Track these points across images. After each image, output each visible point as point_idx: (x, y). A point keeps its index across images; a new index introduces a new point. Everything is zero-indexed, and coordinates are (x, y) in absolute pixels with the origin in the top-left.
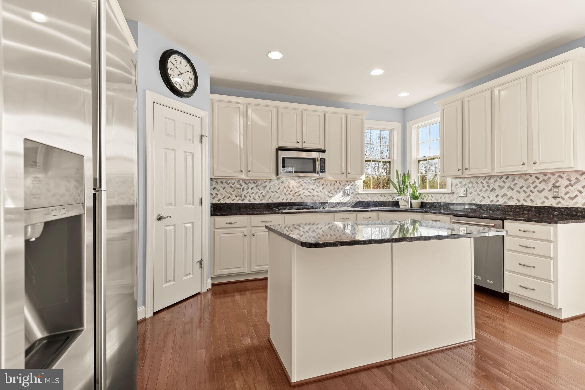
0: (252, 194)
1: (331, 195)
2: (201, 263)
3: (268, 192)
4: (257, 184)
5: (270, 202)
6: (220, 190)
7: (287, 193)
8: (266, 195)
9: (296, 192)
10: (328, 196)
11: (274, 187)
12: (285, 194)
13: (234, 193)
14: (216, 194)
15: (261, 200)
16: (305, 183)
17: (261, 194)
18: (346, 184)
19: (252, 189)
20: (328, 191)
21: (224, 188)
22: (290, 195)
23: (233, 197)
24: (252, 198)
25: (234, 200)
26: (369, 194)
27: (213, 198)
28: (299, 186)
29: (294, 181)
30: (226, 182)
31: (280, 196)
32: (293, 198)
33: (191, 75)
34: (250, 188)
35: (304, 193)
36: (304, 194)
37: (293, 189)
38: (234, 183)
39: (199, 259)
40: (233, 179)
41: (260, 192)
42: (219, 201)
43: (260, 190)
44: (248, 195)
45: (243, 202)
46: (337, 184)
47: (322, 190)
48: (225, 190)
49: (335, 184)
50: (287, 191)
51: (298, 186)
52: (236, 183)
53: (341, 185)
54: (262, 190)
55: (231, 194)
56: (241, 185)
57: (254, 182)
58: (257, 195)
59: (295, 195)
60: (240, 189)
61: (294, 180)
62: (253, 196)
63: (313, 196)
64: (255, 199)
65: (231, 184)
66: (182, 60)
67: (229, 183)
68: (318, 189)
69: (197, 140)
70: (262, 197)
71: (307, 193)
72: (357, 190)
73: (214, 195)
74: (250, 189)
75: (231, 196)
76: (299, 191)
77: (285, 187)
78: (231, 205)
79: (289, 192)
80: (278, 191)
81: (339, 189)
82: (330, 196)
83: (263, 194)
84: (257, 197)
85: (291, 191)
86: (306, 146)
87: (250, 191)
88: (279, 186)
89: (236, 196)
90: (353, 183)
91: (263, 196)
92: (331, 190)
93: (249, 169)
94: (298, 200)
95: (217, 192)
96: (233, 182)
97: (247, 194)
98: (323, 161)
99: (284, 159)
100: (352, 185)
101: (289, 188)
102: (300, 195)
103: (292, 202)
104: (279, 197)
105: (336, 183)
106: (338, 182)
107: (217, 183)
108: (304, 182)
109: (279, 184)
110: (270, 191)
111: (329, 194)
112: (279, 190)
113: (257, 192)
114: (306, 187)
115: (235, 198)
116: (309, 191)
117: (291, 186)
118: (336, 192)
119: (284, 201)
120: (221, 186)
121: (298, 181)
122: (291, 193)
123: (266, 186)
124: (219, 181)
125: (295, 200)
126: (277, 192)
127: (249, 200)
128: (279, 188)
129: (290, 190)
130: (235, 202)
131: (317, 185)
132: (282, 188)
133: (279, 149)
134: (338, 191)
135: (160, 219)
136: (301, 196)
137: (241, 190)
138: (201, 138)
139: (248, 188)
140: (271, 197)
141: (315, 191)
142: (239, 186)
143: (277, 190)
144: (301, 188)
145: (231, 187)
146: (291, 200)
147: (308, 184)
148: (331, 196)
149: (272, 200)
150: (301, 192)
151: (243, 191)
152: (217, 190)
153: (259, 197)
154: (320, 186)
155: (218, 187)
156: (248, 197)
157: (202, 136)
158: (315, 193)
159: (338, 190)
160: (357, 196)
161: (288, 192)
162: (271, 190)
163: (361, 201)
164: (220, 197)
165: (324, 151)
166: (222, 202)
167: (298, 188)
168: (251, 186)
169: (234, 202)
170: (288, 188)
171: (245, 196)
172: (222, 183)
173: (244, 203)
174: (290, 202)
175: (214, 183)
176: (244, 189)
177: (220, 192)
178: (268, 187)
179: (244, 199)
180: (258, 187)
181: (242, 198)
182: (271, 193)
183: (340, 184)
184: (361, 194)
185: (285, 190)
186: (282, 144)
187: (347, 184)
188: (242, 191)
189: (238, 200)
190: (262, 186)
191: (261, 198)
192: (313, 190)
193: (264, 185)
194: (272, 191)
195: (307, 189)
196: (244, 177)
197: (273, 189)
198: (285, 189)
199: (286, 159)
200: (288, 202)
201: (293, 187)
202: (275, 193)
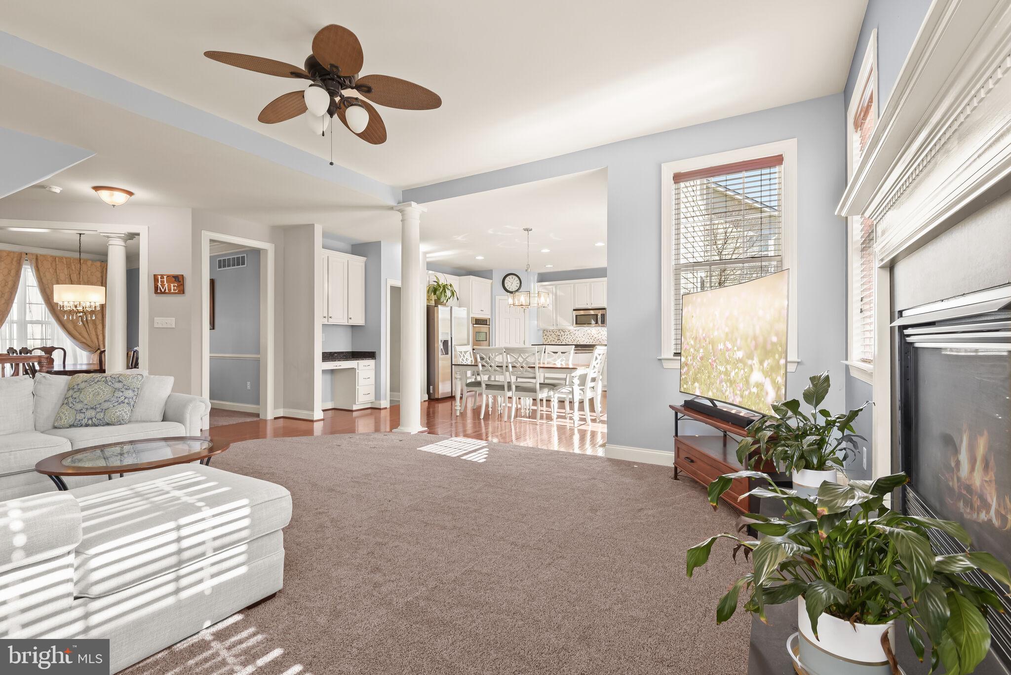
0: (567, 338)
6: (549, 336)
7: (589, 338)
9: (596, 338)
13: (557, 338)
27: (546, 341)
30: (552, 331)
33: (518, 282)
52: (558, 332)
54: (573, 336)
55: (555, 338)
57: (568, 331)
59: (595, 340)
60: (560, 335)
62: (567, 340)
64: (569, 342)
66: (513, 277)
70: (573, 341)
73: (546, 339)
76: (598, 337)
80: (584, 337)
84: (570, 340)
86: (592, 307)
87: (565, 336)
93: (557, 324)
97: (564, 338)
98: (603, 316)
102: (599, 340)
109: (584, 332)
113: (570, 338)
115: (557, 341)
117: (592, 334)
119: (587, 344)
121: (598, 330)
122: (592, 338)
127: (565, 343)
129: (591, 336)
132: (586, 334)
133: (574, 310)
145: (555, 334)
149: (579, 343)
150: (600, 337)
152: (547, 336)
156: (564, 341)
164: (549, 340)
165: (604, 309)
166: (550, 343)
168: (566, 333)
169: (556, 344)
172: (550, 332)
175: (546, 332)
181: (561, 341)
182: (578, 338)
186: (576, 307)
188: (561, 337)
189: (559, 342)
193: (574, 332)
196: (554, 328)
197: (580, 335)
199: (578, 317)
200: (590, 344)
201: (594, 334)
202: (581, 338)
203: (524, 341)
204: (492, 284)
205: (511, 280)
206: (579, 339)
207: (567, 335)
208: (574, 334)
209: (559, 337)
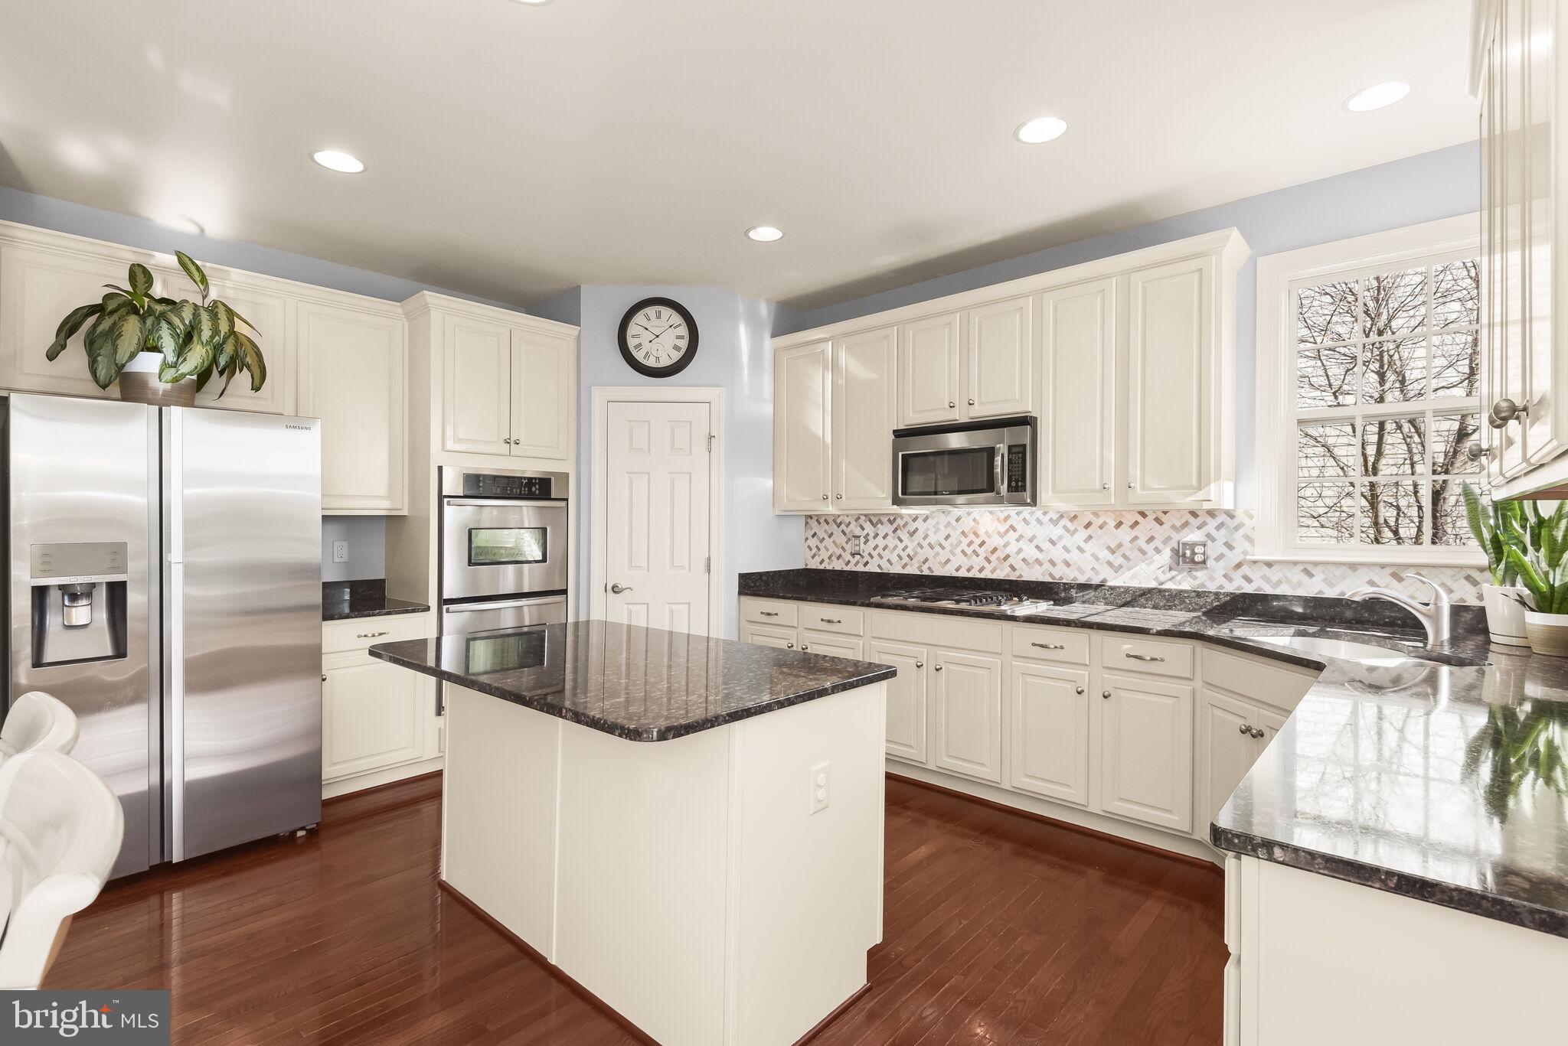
0: (884, 549)
1: (1118, 560)
3: (922, 547)
4: (895, 525)
5: (926, 572)
6: (824, 539)
7: (969, 551)
8: (916, 553)
9: (995, 550)
10: (1109, 563)
11: (935, 533)
12: (963, 552)
13: (848, 548)
14: (818, 548)
15: (904, 567)
16: (1024, 520)
17: (903, 550)
18: (1186, 524)
19: (884, 538)
20: (1109, 548)
22: (978, 556)
23: (847, 556)
25: (849, 562)
26: (1316, 564)
27: (813, 557)
28: (1007, 531)
29: (991, 516)
30: (834, 521)
31: (952, 558)
32: (986, 564)
33: (685, 330)
34: (881, 534)
35: (1020, 551)
36: (1021, 556)
37: (987, 540)
38: (850, 523)
40: (848, 516)
41: (901, 546)
42: (820, 563)
43: (901, 541)
44: (877, 551)
45: (866, 569)
46: (1147, 526)
47: (1083, 545)
48: (832, 540)
49: (1136, 523)
50: (970, 544)
51: (1002, 529)
52: (853, 523)
53: (1166, 526)
54: (906, 541)
55: (843, 548)
56: (863, 529)
57: (889, 520)
58: (896, 552)
59: (993, 558)
60: (859, 537)
62: (886, 554)
63: (1053, 563)
64: (891, 564)
65: (843, 526)
67: (841, 523)
68: (1068, 541)
69: (700, 447)
70: (906, 560)
71: (1030, 552)
72: (1241, 545)
73: (815, 550)
74: (880, 537)
75: (843, 554)
76: (1005, 546)
77: (963, 533)
78: (842, 574)
79: (975, 546)
80: (946, 544)
81: (1157, 543)
82: (1116, 564)
83: (909, 551)
84: (894, 559)
85: (982, 544)
87: (880, 541)
88: (949, 531)
89: (853, 555)
90: (1220, 517)
91: (909, 556)
92: (1120, 545)
93: (840, 493)
94: (1002, 573)
95: (819, 545)
96: (848, 520)
97: (875, 549)
98: (1018, 453)
99: (906, 458)
100: (1218, 528)
101: (976, 534)
102: (1007, 557)
103: (982, 576)
104: (948, 561)
105: (1140, 519)
106: (1151, 517)
107: (819, 524)
108: (1022, 516)
109: (949, 524)
110: (925, 543)
111: (1111, 558)
112: (949, 541)
113: (896, 547)
114: (1028, 532)
115: (851, 559)
116: (1037, 547)
117: (981, 531)
118: (1143, 553)
119: (960, 574)
120: (826, 531)
121: (1002, 516)
122: (980, 551)
123: (917, 529)
124: (822, 520)
125: (992, 572)
126: (943, 548)
127: (879, 566)
128: (947, 537)
129: (978, 541)
130: (851, 567)
131: (1065, 527)
132: (955, 535)
134: (1149, 548)
136: (1011, 561)
137: (862, 540)
139: (876, 535)
140: (926, 560)
141: (1060, 545)
142: (858, 531)
143: (944, 543)
144: (1012, 536)
145: (843, 532)
146: (981, 571)
147: (1034, 523)
148: (1121, 566)
149: (929, 568)
150: (1012, 549)
151: (866, 541)
152: (818, 538)
153: (899, 556)
154: (1076, 530)
155: (821, 532)
156: (876, 557)
157: (711, 437)
158: (1057, 553)
159: (1152, 545)
160: (1245, 570)
161: (972, 548)
162: (927, 541)
163: (1268, 590)
164: (824, 555)
165: (1025, 421)
166: (827, 565)
167: (1002, 535)
168: (883, 529)
169: (848, 568)
170: (971, 537)
171: (870, 555)
172: (828, 523)
173: (870, 573)
175: (813, 523)
176: (869, 538)
177: (824, 544)
178: (920, 534)
179: (867, 563)
180: (899, 531)
181: (865, 560)
182: (927, 549)
183: (1161, 523)
184: (1269, 564)
185: (966, 541)
187: (1195, 522)
188: (865, 543)
189: (857, 563)
191: (904, 562)
192: (1053, 543)
193: (912, 527)
194: (930, 544)
195: (1031, 540)
197: (932, 539)
198: (963, 538)
199: (911, 460)
200: (970, 575)
201: (987, 533)
202: (938, 549)
203: (709, 559)
204: (578, 338)
205: (656, 325)
206: (927, 552)
207: (887, 535)
208: (912, 534)
209: (857, 542)
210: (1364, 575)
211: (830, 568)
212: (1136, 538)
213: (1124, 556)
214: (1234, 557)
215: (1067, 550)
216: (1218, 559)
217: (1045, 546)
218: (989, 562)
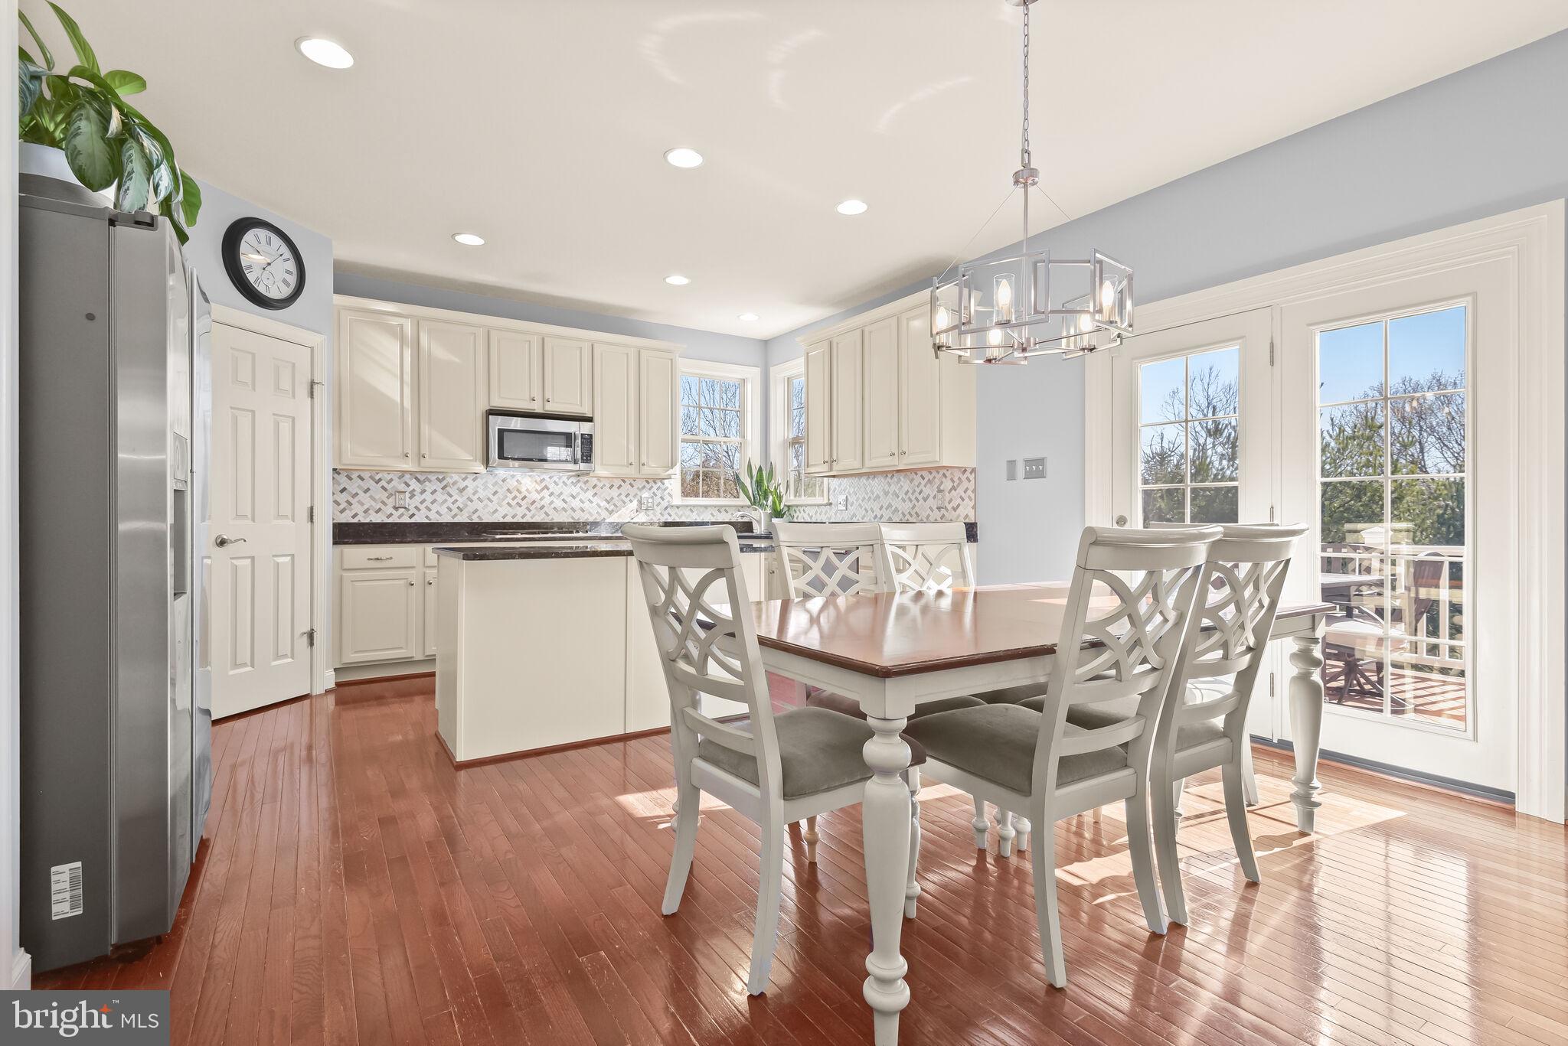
0: (432, 503)
1: (612, 507)
2: (311, 635)
3: (472, 501)
4: (444, 483)
5: (476, 520)
6: (357, 494)
7: (513, 503)
8: (466, 506)
9: (534, 502)
10: (607, 509)
11: (484, 490)
12: (509, 504)
13: (391, 502)
14: (349, 503)
15: (453, 517)
16: (555, 482)
17: (453, 503)
18: (644, 487)
19: (432, 493)
20: (606, 500)
21: (367, 491)
22: (520, 506)
23: (389, 510)
24: (434, 511)
25: (391, 515)
26: (694, 506)
27: (342, 512)
28: (543, 489)
29: (530, 479)
30: (372, 478)
31: (499, 508)
32: (527, 512)
33: (291, 265)
34: (429, 491)
35: (552, 502)
36: (553, 506)
37: (527, 495)
38: (391, 480)
39: (307, 629)
40: (389, 472)
41: (451, 500)
42: (354, 516)
43: (451, 496)
44: (425, 505)
45: (413, 520)
46: (626, 486)
47: (591, 498)
48: (368, 494)
49: (621, 486)
50: (515, 498)
51: (539, 488)
52: (396, 479)
53: (635, 488)
54: (456, 496)
55: (383, 503)
56: (408, 485)
57: (438, 479)
58: (445, 505)
59: (532, 508)
60: (405, 492)
61: (530, 476)
62: (435, 508)
63: (573, 510)
64: (441, 515)
65: (383, 483)
66: (270, 238)
67: (380, 480)
68: (582, 496)
69: (303, 391)
70: (455, 511)
71: (559, 504)
72: (667, 498)
73: (343, 505)
74: (428, 493)
75: (383, 507)
76: (541, 499)
77: (508, 490)
78: (383, 525)
79: (518, 500)
80: (494, 498)
81: (631, 497)
82: (610, 509)
83: (458, 504)
84: (443, 510)
85: (524, 498)
86: (552, 408)
87: (428, 496)
88: (496, 488)
89: (396, 508)
90: (659, 484)
91: (458, 508)
92: (612, 498)
93: (422, 452)
94: (537, 519)
95: (351, 499)
96: (389, 477)
97: (422, 503)
98: (587, 440)
99: (501, 432)
100: (657, 489)
101: (520, 492)
102: (542, 507)
103: (524, 520)
104: (496, 511)
105: (623, 484)
106: (628, 482)
107: (350, 479)
108: (553, 480)
109: (496, 483)
110: (475, 498)
111: (607, 506)
112: (496, 496)
113: (446, 501)
114: (558, 490)
115: (394, 512)
116: (563, 500)
117: (523, 490)
118: (624, 503)
119: (506, 520)
120: (359, 487)
121: (538, 480)
122: (523, 503)
123: (467, 487)
124: (354, 476)
125: (532, 518)
126: (491, 501)
127: (427, 517)
128: (495, 493)
129: (520, 496)
130: (394, 519)
131: (580, 488)
132: (502, 492)
133: (492, 413)
134: (627, 500)
135: (222, 543)
136: (545, 509)
137: (408, 495)
138: (312, 388)
139: (423, 491)
140: (476, 511)
141: (577, 499)
142: (402, 487)
143: (491, 497)
144: (546, 493)
145: (383, 488)
146: (523, 517)
147: (561, 484)
148: (612, 511)
149: (478, 517)
150: (547, 500)
151: (412, 496)
152: (350, 493)
153: (450, 509)
154: (588, 489)
155: (353, 487)
156: (424, 511)
157: (312, 384)
158: (576, 503)
159: (629, 499)
160: (668, 510)
161: (516, 501)
162: (477, 496)
164: (357, 508)
165: (589, 420)
166: (362, 519)
167: (538, 492)
168: (429, 487)
169: (390, 520)
170: (515, 493)
171: (416, 507)
172: (362, 479)
173: (416, 524)
174: (521, 520)
175: (342, 479)
176: (415, 493)
177: (356, 499)
178: (470, 491)
179: (413, 515)
180: (448, 488)
181: (411, 513)
182: (476, 502)
183: (632, 486)
184: (678, 507)
185: (510, 496)
186: (499, 403)
187: (648, 486)
188: (411, 498)
189: (402, 515)
190: (456, 487)
191: (453, 513)
192: (574, 497)
193: (462, 485)
194: (479, 499)
195: (559, 496)
196: (409, 466)
197: (481, 494)
198: (509, 494)
200: (515, 520)
201: (527, 490)
202: (486, 502)
203: (312, 509)
205: (264, 249)
206: (477, 505)
207: (435, 491)
208: (462, 490)
209: (402, 496)
210: (710, 511)
211: (367, 521)
212: (620, 494)
213: (615, 505)
214: (665, 504)
215: (582, 502)
216: (657, 505)
217: (569, 499)
218: (530, 510)
